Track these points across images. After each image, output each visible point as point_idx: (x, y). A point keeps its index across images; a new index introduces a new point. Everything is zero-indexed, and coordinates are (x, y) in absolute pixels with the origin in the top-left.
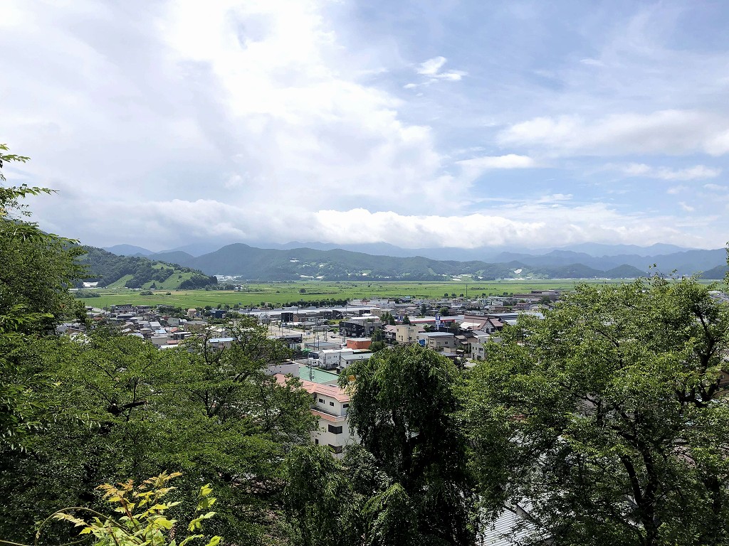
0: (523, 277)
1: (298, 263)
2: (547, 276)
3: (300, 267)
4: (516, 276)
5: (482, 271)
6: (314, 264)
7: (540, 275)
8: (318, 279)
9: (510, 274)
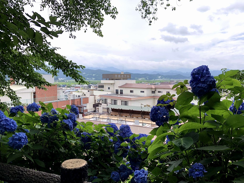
0: (161, 79)
1: (85, 74)
2: (169, 78)
3: (86, 75)
4: (159, 78)
5: (148, 77)
6: (91, 74)
7: (167, 78)
8: (93, 79)
9: (157, 78)
